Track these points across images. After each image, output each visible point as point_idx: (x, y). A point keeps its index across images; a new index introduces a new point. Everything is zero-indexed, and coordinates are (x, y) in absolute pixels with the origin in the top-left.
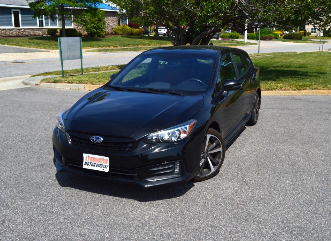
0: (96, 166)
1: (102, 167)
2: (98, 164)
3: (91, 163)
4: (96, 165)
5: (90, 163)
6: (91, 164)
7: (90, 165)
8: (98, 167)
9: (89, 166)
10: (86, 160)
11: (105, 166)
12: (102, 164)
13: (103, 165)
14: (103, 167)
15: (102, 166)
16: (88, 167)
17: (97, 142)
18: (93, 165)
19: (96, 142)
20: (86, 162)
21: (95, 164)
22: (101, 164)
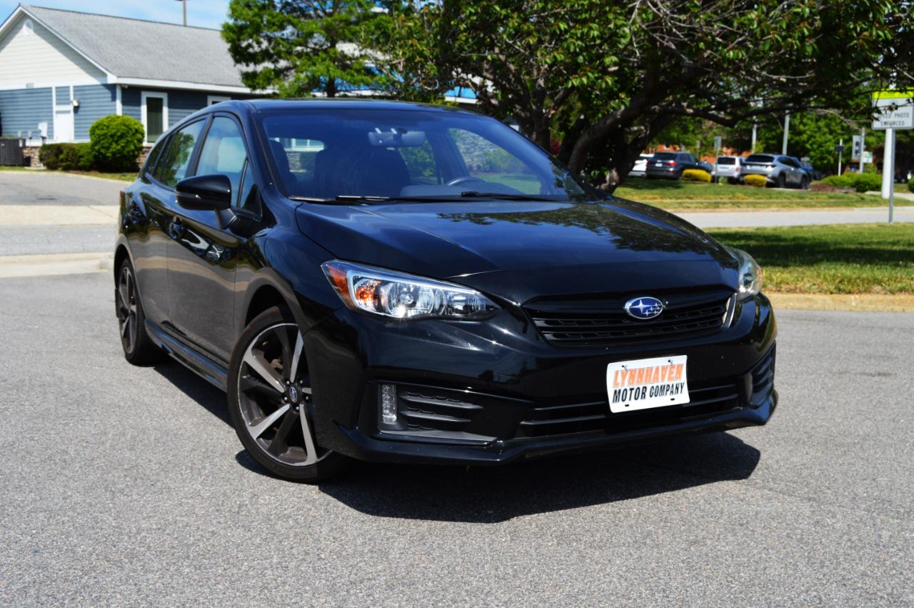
0: (651, 396)
1: (669, 392)
2: (653, 387)
3: (632, 389)
4: (647, 394)
5: (629, 392)
6: (634, 392)
7: (630, 399)
8: (656, 396)
9: (627, 402)
10: (616, 383)
11: (677, 388)
12: (666, 383)
13: (668, 385)
14: (672, 392)
15: (667, 390)
16: (627, 406)
17: (650, 316)
18: (640, 393)
19: (645, 316)
20: (616, 392)
21: (645, 388)
22: (663, 384)
